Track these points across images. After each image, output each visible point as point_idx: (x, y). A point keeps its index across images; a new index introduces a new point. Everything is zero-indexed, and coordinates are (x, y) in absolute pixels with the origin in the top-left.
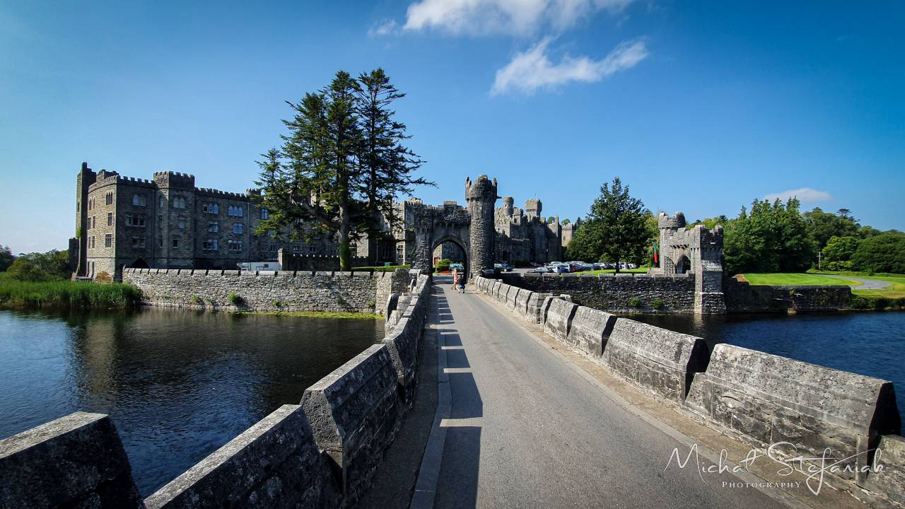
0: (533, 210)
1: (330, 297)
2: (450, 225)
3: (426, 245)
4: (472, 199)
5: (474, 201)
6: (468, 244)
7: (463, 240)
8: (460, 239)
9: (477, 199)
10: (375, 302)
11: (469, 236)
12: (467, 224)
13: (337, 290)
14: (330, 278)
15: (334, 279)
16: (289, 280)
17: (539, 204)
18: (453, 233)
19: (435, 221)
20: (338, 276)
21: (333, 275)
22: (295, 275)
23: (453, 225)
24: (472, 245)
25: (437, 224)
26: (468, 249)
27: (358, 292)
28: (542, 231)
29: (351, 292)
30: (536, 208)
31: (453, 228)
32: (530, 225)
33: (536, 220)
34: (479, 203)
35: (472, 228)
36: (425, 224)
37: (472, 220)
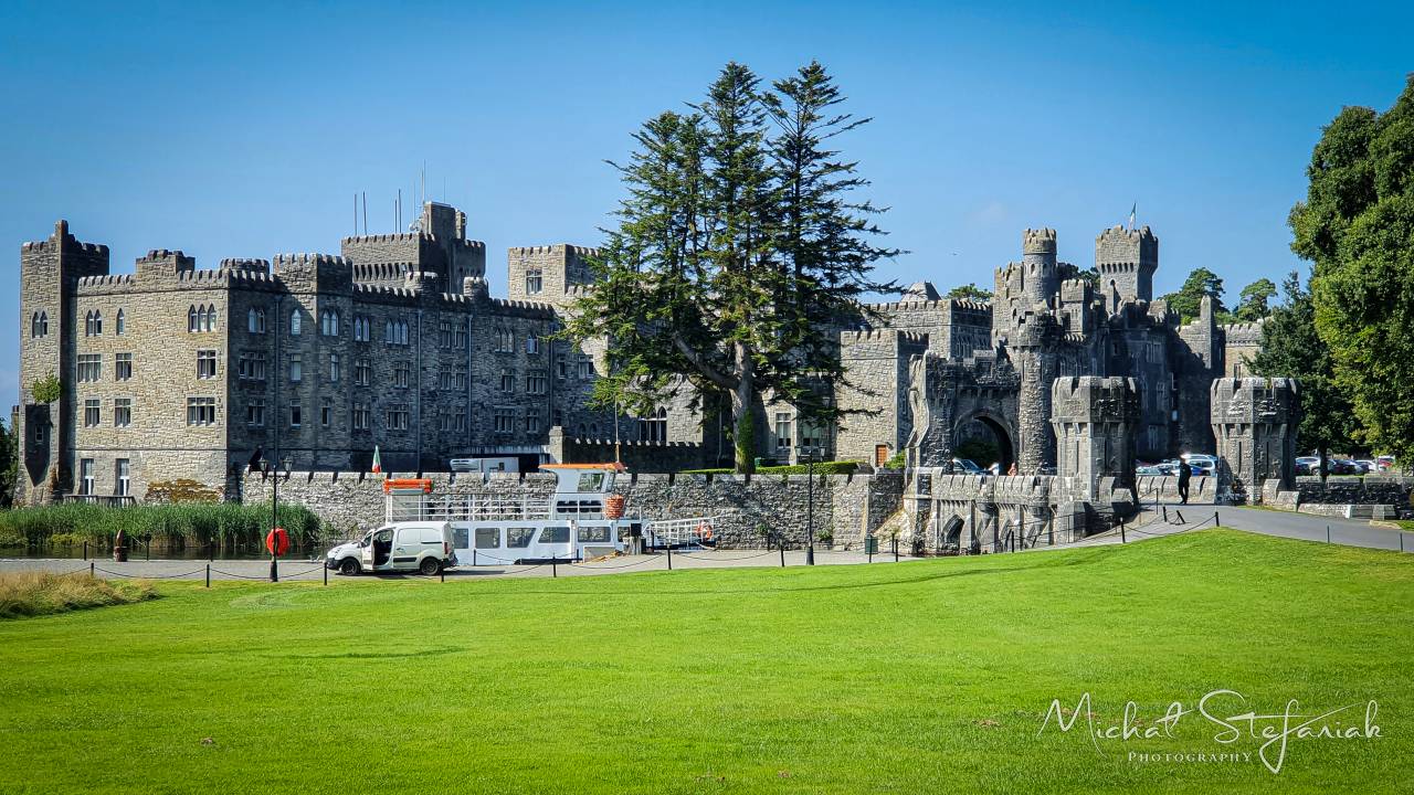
0: (1127, 267)
1: (743, 523)
2: (985, 392)
3: (945, 427)
4: (1023, 348)
5: (1027, 352)
6: (1015, 424)
7: (1007, 417)
8: (1001, 416)
9: (1033, 349)
10: (831, 531)
11: (1017, 410)
12: (1016, 390)
13: (757, 509)
14: (741, 486)
15: (750, 488)
16: (662, 491)
17: (1149, 247)
18: (990, 405)
19: (961, 386)
20: (758, 483)
21: (748, 480)
22: (671, 481)
23: (990, 391)
24: (1024, 425)
25: (964, 391)
26: (1016, 433)
27: (797, 513)
28: (1156, 350)
29: (784, 512)
30: (1137, 261)
31: (990, 396)
32: (1116, 328)
33: (1136, 315)
34: (1035, 355)
35: (1024, 397)
36: (945, 391)
37: (1023, 384)
